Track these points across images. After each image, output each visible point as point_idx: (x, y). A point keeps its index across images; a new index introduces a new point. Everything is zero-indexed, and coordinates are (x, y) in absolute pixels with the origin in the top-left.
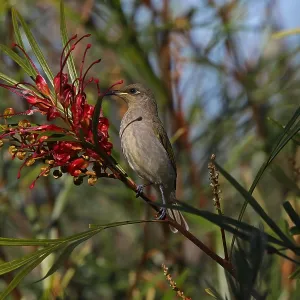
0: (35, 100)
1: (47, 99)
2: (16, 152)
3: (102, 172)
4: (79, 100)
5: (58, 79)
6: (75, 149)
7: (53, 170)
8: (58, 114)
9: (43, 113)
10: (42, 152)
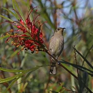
0: (20, 27)
1: (23, 27)
2: (13, 43)
3: (40, 49)
4: (33, 27)
5: (27, 21)
6: (32, 42)
7: (25, 49)
8: (27, 31)
9: (22, 31)
10: (22, 43)
